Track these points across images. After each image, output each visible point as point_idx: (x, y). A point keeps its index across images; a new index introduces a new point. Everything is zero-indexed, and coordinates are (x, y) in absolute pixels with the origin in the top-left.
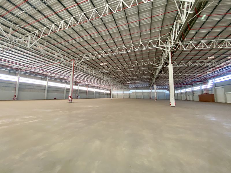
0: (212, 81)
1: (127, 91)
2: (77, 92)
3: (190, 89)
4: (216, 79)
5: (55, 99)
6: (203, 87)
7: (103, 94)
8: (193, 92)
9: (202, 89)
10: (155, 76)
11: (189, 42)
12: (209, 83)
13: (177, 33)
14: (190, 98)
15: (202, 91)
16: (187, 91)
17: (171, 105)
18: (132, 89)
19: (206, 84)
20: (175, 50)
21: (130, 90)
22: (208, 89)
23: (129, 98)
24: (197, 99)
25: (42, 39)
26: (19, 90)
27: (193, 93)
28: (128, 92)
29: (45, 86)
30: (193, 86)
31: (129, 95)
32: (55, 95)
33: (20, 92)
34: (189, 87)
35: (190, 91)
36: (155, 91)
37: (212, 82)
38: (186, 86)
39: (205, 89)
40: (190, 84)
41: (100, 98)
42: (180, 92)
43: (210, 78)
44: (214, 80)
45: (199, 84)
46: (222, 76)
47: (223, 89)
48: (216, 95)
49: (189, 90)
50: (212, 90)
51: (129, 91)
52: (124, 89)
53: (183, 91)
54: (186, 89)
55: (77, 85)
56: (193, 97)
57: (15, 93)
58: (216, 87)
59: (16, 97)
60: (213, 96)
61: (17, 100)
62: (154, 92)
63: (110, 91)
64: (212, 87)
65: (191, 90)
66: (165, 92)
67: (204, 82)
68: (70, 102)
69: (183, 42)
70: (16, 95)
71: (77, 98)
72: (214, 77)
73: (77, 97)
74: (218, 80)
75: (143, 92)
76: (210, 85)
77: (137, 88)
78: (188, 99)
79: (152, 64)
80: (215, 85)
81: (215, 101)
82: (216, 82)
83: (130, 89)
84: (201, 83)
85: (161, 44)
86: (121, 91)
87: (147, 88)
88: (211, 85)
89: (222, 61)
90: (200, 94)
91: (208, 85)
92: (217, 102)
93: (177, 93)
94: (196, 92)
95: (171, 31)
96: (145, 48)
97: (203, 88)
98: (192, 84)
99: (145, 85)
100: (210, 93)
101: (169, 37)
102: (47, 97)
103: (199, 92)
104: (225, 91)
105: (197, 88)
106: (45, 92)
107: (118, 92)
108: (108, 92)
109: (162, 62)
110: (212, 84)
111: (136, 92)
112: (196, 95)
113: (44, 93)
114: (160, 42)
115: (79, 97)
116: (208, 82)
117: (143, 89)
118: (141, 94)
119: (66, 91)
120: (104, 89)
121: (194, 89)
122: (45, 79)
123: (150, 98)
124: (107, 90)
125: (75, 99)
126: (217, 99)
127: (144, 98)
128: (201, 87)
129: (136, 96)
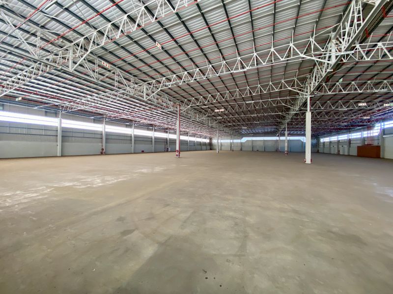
0: (379, 125)
1: (238, 139)
2: (167, 142)
3: (346, 136)
4: (386, 123)
5: (143, 152)
6: (365, 134)
7: (200, 144)
8: (349, 141)
9: (364, 138)
12: (376, 128)
13: (317, 81)
14: (344, 150)
15: (364, 139)
16: (340, 139)
19: (371, 130)
21: (242, 138)
22: (373, 137)
23: (241, 150)
24: (354, 152)
25: (161, 90)
26: (106, 142)
27: (350, 143)
28: (238, 141)
29: (131, 135)
30: (350, 132)
31: (240, 145)
32: (142, 147)
33: (107, 144)
34: (343, 133)
35: (344, 140)
36: (286, 138)
37: (379, 128)
38: (339, 131)
39: (368, 137)
40: (345, 129)
41: (196, 150)
42: (328, 140)
43: (377, 121)
44: (382, 124)
45: (360, 129)
48: (384, 147)
49: (343, 137)
50: (378, 140)
51: (240, 139)
53: (334, 138)
54: (339, 136)
55: (167, 132)
56: (349, 150)
57: (102, 146)
58: (384, 134)
59: (104, 151)
60: (378, 147)
62: (284, 141)
63: (211, 139)
64: (379, 135)
65: (346, 138)
66: (302, 140)
67: (369, 128)
69: (327, 83)
70: (104, 147)
71: (167, 151)
72: (384, 120)
73: (168, 149)
74: (389, 124)
75: (264, 141)
76: (375, 131)
77: (255, 135)
78: (341, 153)
79: (284, 104)
80: (384, 132)
81: (381, 157)
82: (386, 127)
84: (364, 128)
85: (298, 85)
86: (227, 139)
87: (272, 134)
88: (377, 131)
90: (360, 145)
91: (374, 131)
92: (383, 158)
93: (324, 143)
94: (354, 142)
96: (276, 90)
97: (365, 136)
98: (349, 128)
99: (269, 129)
100: (375, 143)
102: (134, 150)
103: (359, 142)
105: (356, 135)
107: (223, 141)
108: (207, 141)
110: (379, 131)
111: (253, 141)
112: (355, 146)
113: (130, 145)
114: (297, 83)
115: (169, 150)
116: (373, 127)
117: (265, 136)
118: (262, 144)
119: (155, 142)
120: (201, 137)
121: (352, 137)
122: (130, 126)
123: (277, 151)
124: (205, 138)
125: (165, 152)
126: (384, 152)
127: (266, 150)
128: (362, 135)
129: (253, 147)
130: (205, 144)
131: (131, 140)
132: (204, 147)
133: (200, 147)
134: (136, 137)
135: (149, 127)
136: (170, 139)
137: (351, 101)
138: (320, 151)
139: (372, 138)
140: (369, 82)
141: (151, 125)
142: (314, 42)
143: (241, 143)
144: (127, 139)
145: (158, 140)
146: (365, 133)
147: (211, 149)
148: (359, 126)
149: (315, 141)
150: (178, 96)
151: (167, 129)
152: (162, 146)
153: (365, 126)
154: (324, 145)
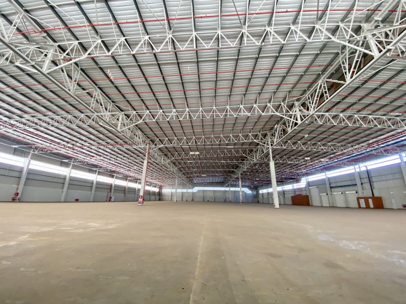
0: (305, 178)
2: (111, 189)
3: (281, 187)
4: (309, 177)
5: (77, 200)
6: (296, 186)
7: (149, 193)
8: (284, 192)
12: (302, 181)
15: (295, 190)
17: (276, 207)
21: (194, 187)
22: (301, 188)
23: (193, 200)
24: (289, 201)
26: (25, 185)
27: (284, 194)
28: (190, 191)
29: (66, 176)
30: (283, 185)
32: (77, 193)
33: (26, 187)
34: (278, 185)
36: (241, 189)
37: (305, 181)
39: (298, 189)
42: (266, 192)
43: (303, 175)
44: (307, 178)
45: (291, 182)
46: (315, 174)
47: (317, 189)
48: (311, 196)
50: (305, 190)
51: (192, 189)
52: (183, 186)
55: (113, 176)
56: (284, 199)
57: (18, 189)
58: (310, 186)
59: (19, 196)
60: (307, 197)
61: (20, 201)
62: (239, 191)
64: (306, 187)
66: (245, 191)
67: (298, 181)
68: (140, 204)
70: (19, 191)
71: (110, 201)
72: (307, 174)
73: (111, 198)
74: (312, 178)
75: (214, 191)
76: (303, 183)
79: (244, 155)
80: (309, 184)
81: (311, 204)
82: (310, 180)
83: (195, 185)
87: (221, 184)
89: (315, 159)
90: (293, 195)
91: (301, 184)
92: (312, 206)
93: (263, 194)
94: (288, 193)
97: (295, 187)
100: (304, 193)
102: (66, 198)
103: (291, 192)
104: (320, 192)
105: (288, 187)
106: (63, 188)
108: (156, 190)
110: (305, 183)
111: (204, 191)
112: (289, 196)
113: (61, 190)
115: (114, 198)
116: (301, 180)
117: (215, 187)
118: (212, 195)
119: (96, 187)
120: (151, 184)
121: (285, 189)
122: (66, 165)
123: (225, 201)
124: (155, 187)
125: (106, 201)
126: (312, 202)
127: (216, 200)
128: (293, 186)
129: (204, 198)
130: (154, 193)
131: (64, 183)
132: (153, 197)
133: (149, 196)
134: (72, 180)
135: (92, 168)
136: (116, 186)
137: (292, 157)
138: (260, 202)
139: (300, 190)
140: (309, 142)
141: (96, 166)
142: (271, 108)
143: (193, 193)
144: (59, 181)
145: (100, 186)
147: (160, 200)
148: (292, 179)
149: (255, 193)
150: (151, 134)
151: (114, 172)
152: (104, 194)
153: (295, 180)
154: (263, 196)
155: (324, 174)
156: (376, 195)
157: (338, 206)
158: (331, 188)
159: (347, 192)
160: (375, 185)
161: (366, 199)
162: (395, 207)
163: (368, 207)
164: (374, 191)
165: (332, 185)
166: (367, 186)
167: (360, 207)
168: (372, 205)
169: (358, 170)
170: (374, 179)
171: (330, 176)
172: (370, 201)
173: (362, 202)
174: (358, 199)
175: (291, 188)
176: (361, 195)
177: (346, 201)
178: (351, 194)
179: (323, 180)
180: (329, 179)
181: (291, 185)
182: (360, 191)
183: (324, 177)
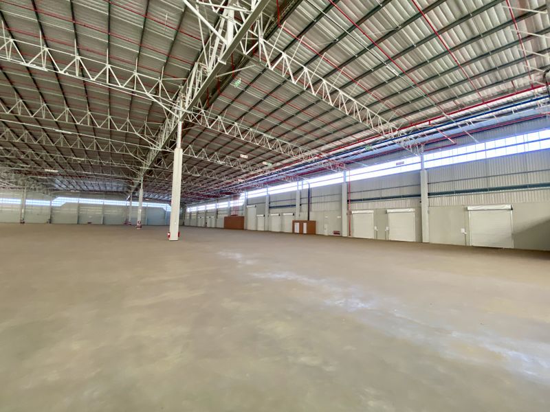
0: (244, 194)
1: (43, 198)
3: (214, 205)
4: (250, 193)
8: (217, 212)
9: (230, 208)
10: (145, 168)
11: (217, 117)
12: (241, 198)
14: (211, 222)
15: (230, 210)
16: (208, 209)
17: (171, 239)
18: (66, 193)
19: (237, 199)
20: (191, 121)
21: (54, 197)
22: (238, 207)
23: (50, 221)
24: (221, 224)
27: (217, 214)
30: (218, 201)
31: (48, 211)
34: (211, 202)
35: (212, 210)
36: (141, 204)
37: (244, 197)
38: (207, 198)
39: (234, 207)
40: (214, 197)
43: (243, 189)
44: (247, 194)
45: (227, 198)
46: (256, 189)
47: (255, 209)
48: (247, 218)
49: (211, 207)
50: (242, 210)
51: (51, 200)
53: (202, 208)
54: (208, 206)
56: (216, 221)
58: (248, 205)
60: (242, 218)
64: (243, 205)
65: (214, 208)
66: (165, 209)
67: (234, 195)
72: (248, 189)
74: (253, 194)
75: (104, 206)
77: (85, 193)
78: (208, 226)
79: (137, 134)
80: (248, 202)
81: (245, 228)
82: (249, 197)
83: (56, 193)
84: (230, 197)
85: (164, 95)
87: (120, 195)
88: (242, 200)
90: (227, 215)
91: (239, 201)
92: (246, 230)
93: (191, 213)
94: (222, 212)
95: (187, 78)
97: (232, 206)
98: (217, 197)
99: (114, 186)
100: (240, 214)
101: (183, 87)
103: (226, 212)
104: (258, 213)
105: (223, 205)
109: (164, 137)
110: (244, 201)
111: (80, 205)
112: (222, 216)
114: (162, 90)
116: (239, 196)
117: (106, 198)
118: (99, 212)
121: (220, 207)
123: (126, 224)
126: (247, 225)
127: (107, 222)
128: (229, 204)
129: (79, 217)
138: (185, 224)
139: (236, 209)
146: (232, 202)
148: (227, 194)
153: (232, 195)
154: (190, 216)
155: (265, 190)
156: (311, 219)
157: (273, 230)
158: (270, 207)
159: (284, 214)
160: (313, 207)
161: (301, 223)
162: (326, 234)
163: (301, 233)
164: (311, 213)
165: (272, 205)
166: (305, 207)
167: (293, 232)
168: (305, 232)
169: (300, 188)
170: (313, 200)
171: (271, 193)
172: (305, 225)
173: (297, 225)
174: (294, 222)
175: (227, 206)
176: (297, 218)
177: (282, 225)
178: (288, 217)
179: (264, 198)
180: (270, 197)
181: (227, 203)
182: (297, 214)
183: (265, 194)
